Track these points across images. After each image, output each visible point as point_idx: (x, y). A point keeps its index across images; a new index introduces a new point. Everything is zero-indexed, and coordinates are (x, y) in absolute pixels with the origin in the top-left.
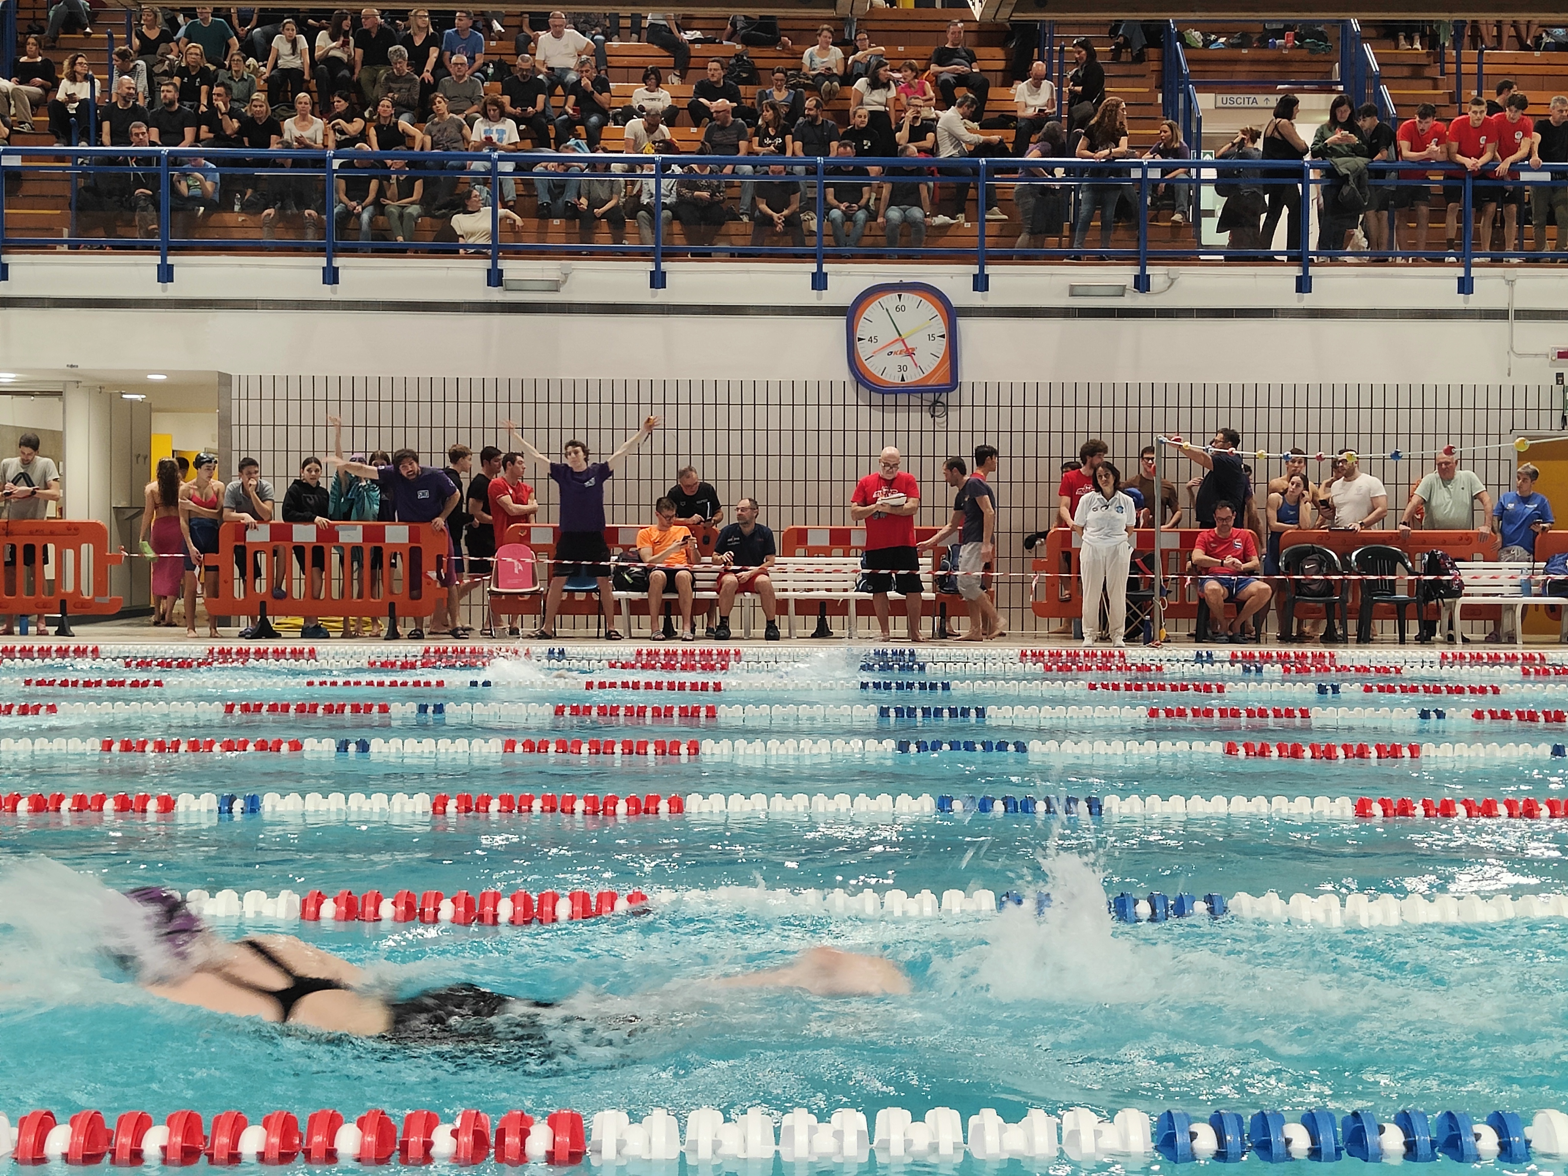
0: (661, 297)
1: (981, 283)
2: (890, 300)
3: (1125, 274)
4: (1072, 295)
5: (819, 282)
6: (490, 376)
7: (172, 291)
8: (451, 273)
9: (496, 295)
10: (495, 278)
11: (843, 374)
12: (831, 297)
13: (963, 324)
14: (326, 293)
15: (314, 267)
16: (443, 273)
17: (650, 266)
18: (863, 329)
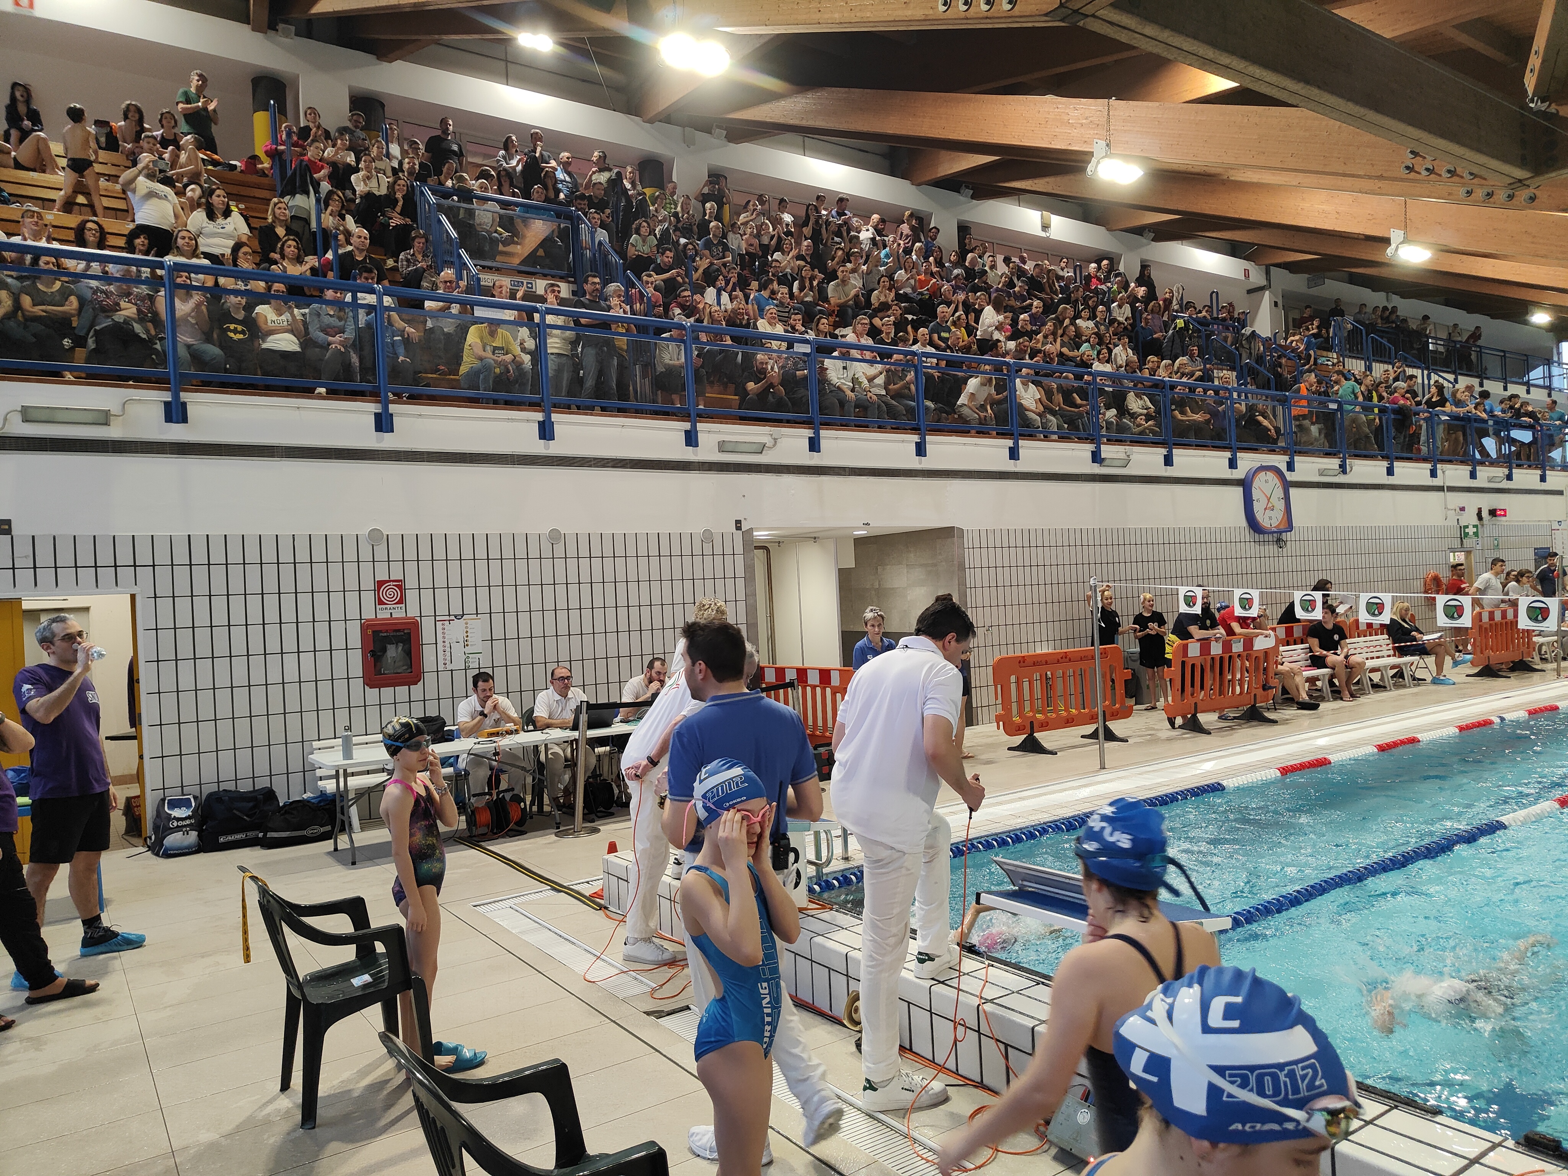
0: (1169, 472)
1: (1290, 467)
2: (1262, 475)
3: (1333, 463)
4: (1321, 475)
5: (1233, 464)
6: (1097, 527)
7: (925, 464)
8: (1075, 453)
9: (1097, 469)
10: (1096, 457)
11: (1243, 523)
12: (1239, 474)
13: (1293, 491)
14: (1011, 466)
15: (1003, 447)
16: (1070, 453)
17: (1163, 451)
18: (1256, 494)
